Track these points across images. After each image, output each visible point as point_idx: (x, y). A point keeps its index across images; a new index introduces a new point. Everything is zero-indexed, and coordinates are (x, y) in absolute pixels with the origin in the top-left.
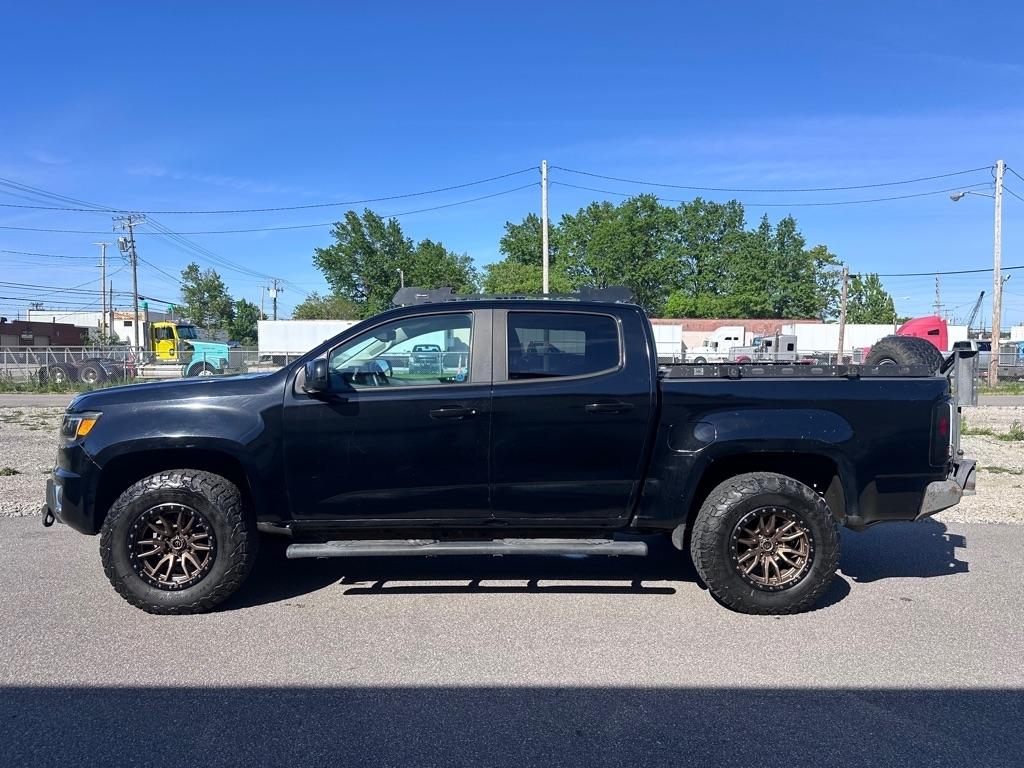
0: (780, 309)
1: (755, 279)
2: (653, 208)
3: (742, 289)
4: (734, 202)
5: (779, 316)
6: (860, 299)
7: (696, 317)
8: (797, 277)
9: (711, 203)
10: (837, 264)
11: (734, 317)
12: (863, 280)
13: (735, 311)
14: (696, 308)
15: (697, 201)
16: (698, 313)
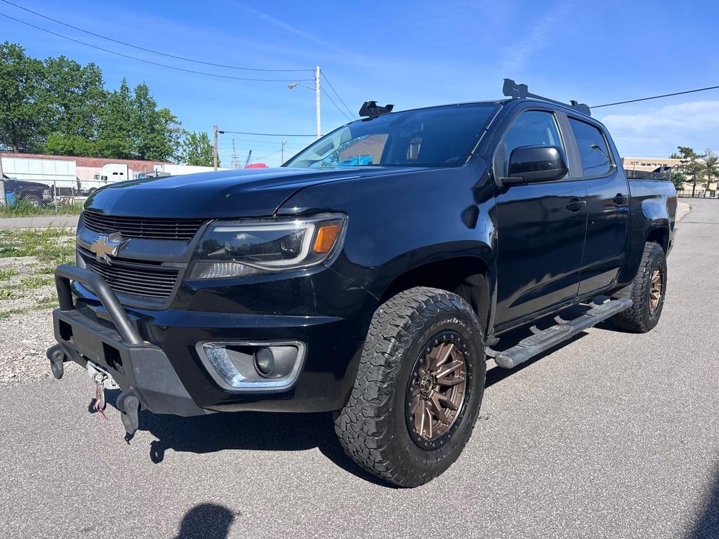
0: (143, 154)
1: (121, 129)
2: (20, 57)
3: (112, 135)
4: (92, 65)
5: (142, 158)
6: (197, 149)
7: (74, 155)
8: (153, 130)
9: (72, 61)
10: (177, 123)
11: (106, 157)
12: (198, 136)
13: (107, 152)
14: (74, 148)
15: (62, 59)
16: (75, 152)
